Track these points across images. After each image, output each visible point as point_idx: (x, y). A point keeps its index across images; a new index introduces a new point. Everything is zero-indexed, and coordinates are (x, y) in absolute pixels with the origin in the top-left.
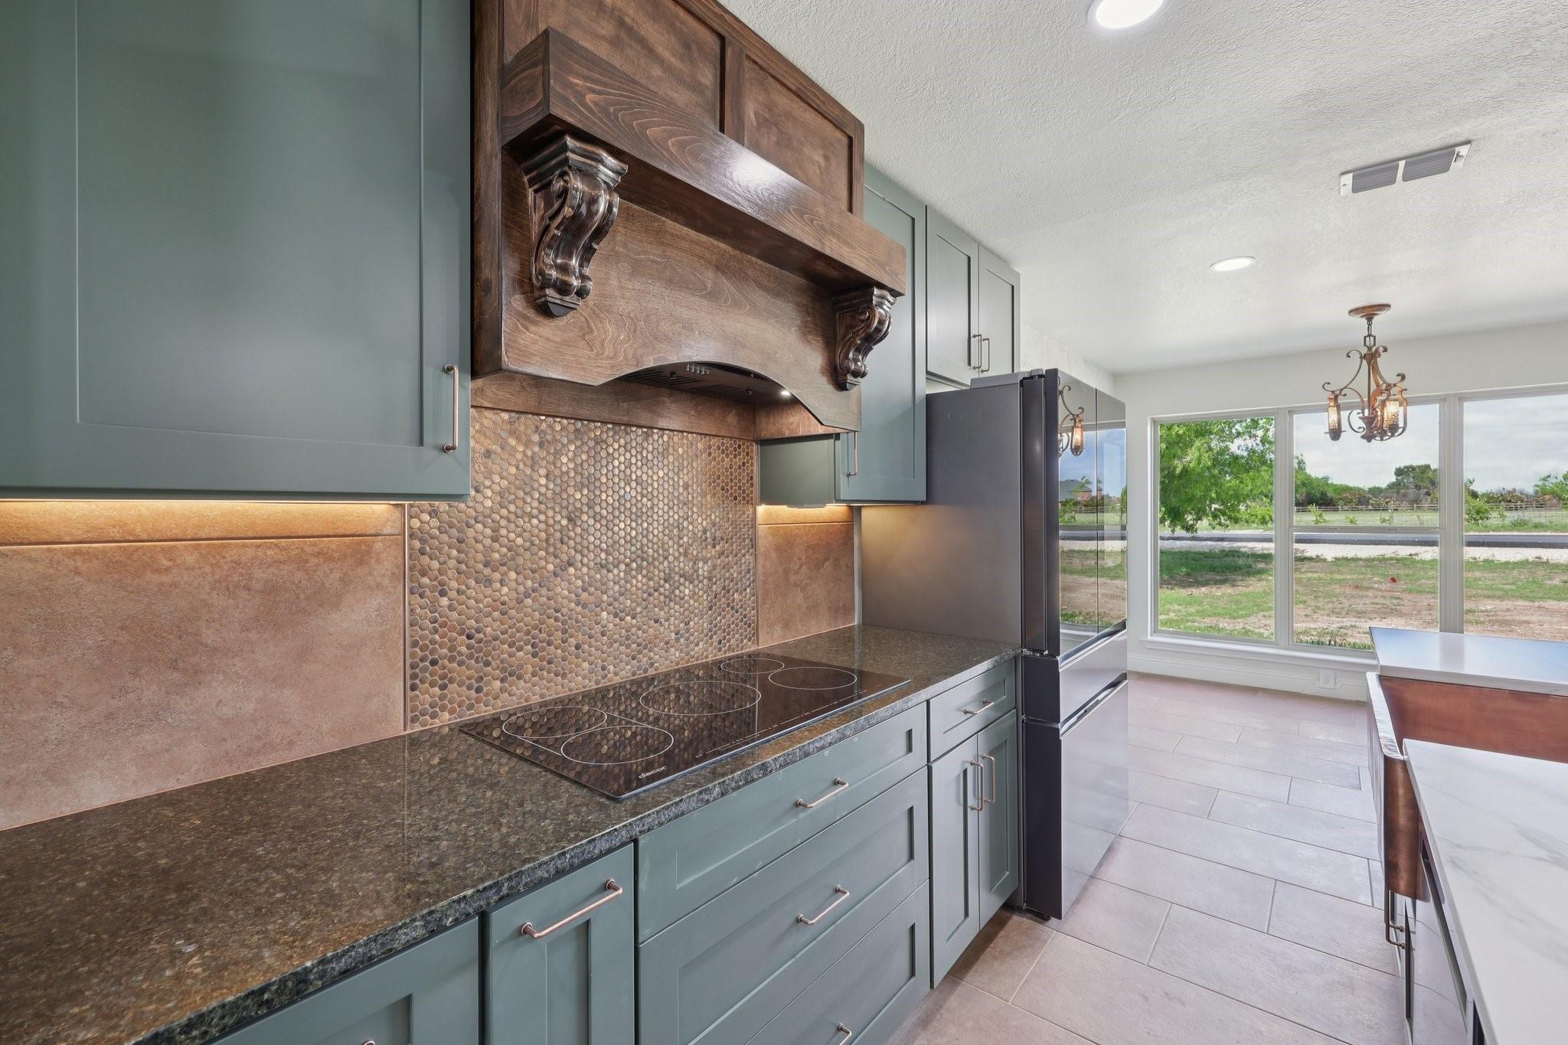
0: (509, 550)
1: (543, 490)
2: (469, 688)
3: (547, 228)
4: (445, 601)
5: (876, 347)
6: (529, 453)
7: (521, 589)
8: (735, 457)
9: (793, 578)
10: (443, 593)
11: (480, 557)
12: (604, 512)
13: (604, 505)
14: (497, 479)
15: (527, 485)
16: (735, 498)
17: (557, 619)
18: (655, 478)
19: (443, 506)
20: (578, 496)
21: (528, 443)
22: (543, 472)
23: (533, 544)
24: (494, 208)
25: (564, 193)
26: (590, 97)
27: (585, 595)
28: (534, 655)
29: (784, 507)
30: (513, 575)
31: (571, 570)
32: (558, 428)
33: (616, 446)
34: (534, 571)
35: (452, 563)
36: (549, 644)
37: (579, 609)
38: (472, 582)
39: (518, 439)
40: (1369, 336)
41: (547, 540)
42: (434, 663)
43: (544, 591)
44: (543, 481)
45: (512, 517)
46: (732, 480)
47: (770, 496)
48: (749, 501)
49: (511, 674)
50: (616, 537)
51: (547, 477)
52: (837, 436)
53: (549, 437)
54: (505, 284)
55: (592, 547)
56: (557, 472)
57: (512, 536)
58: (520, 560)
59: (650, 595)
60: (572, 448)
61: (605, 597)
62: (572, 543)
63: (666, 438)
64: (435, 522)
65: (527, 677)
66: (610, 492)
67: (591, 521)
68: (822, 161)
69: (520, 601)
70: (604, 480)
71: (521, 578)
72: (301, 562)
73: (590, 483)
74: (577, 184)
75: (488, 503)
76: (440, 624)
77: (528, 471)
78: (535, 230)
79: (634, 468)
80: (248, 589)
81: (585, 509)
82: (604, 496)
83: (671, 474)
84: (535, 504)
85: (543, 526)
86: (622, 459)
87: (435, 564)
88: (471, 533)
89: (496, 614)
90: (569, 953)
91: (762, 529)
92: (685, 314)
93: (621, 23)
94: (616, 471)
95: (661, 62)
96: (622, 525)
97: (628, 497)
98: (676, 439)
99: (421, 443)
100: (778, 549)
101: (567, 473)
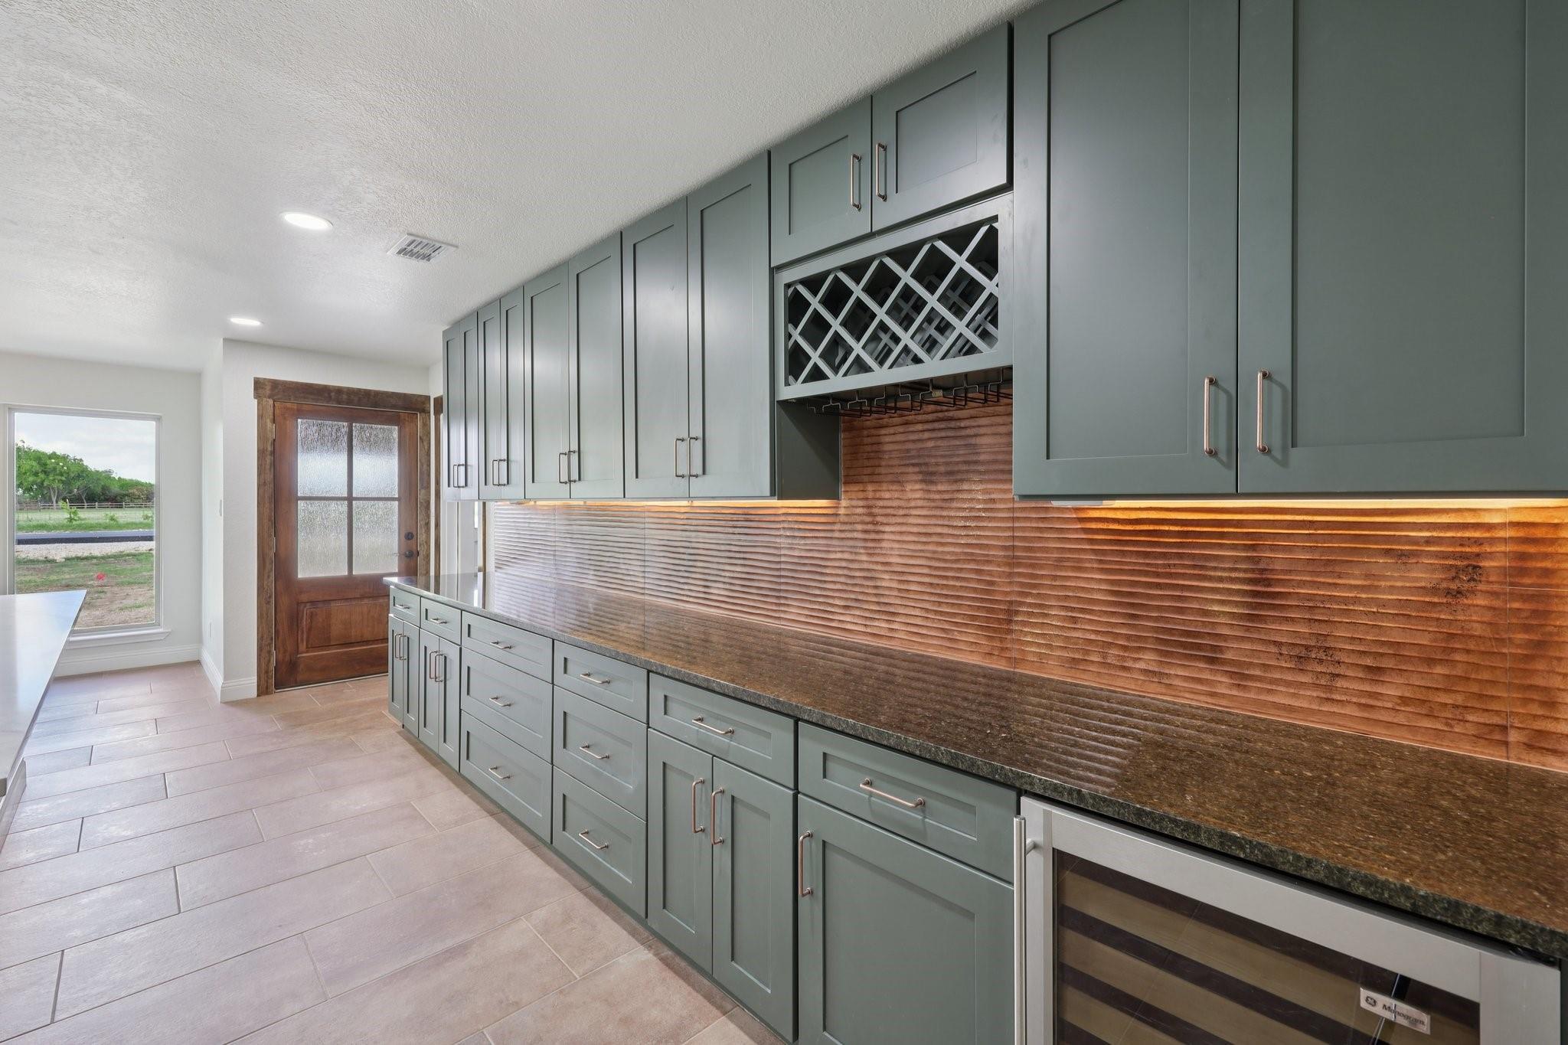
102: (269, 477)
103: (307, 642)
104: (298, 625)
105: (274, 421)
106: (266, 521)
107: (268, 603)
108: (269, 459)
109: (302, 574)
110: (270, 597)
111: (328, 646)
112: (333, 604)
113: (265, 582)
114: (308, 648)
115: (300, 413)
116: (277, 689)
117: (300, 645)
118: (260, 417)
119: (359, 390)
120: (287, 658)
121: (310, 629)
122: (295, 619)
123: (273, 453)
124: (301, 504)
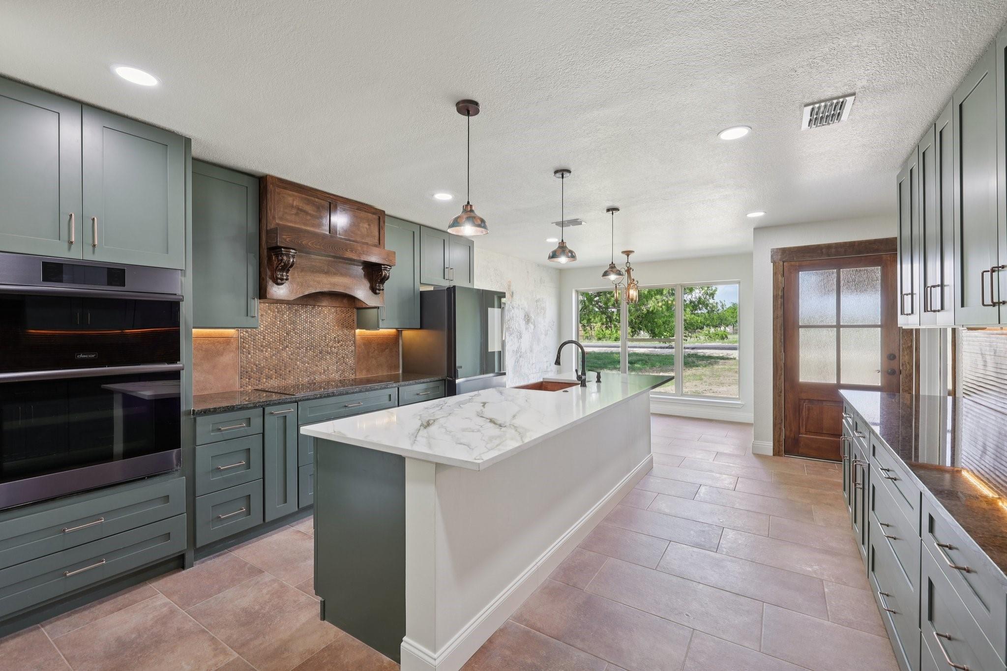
0: (268, 342)
1: (279, 325)
2: (256, 380)
3: (278, 266)
4: (250, 356)
5: (386, 282)
6: (274, 315)
7: (272, 354)
8: (347, 313)
9: (371, 355)
10: (249, 354)
11: (260, 344)
12: (298, 332)
13: (298, 329)
14: (264, 322)
15: (274, 324)
16: (347, 327)
17: (282, 363)
18: (316, 321)
19: (249, 330)
20: (290, 327)
21: (274, 312)
22: (278, 320)
23: (275, 341)
24: (265, 261)
25: (282, 260)
26: (288, 240)
27: (292, 356)
28: (276, 373)
29: (364, 330)
30: (269, 350)
31: (287, 349)
32: (283, 307)
33: (302, 311)
34: (276, 349)
35: (252, 345)
36: (280, 370)
37: (290, 360)
38: (257, 351)
39: (271, 311)
40: (628, 262)
41: (280, 340)
42: (247, 372)
43: (279, 355)
44: (278, 323)
45: (269, 333)
46: (345, 321)
47: (360, 327)
48: (353, 328)
49: (269, 377)
50: (302, 339)
51: (280, 321)
52: (379, 308)
53: (280, 310)
54: (268, 279)
55: (294, 342)
56: (283, 320)
57: (269, 338)
58: (272, 346)
59: (314, 357)
60: (288, 313)
61: (299, 358)
62: (288, 341)
63: (320, 308)
64: (247, 334)
65: (274, 379)
66: (300, 326)
67: (294, 334)
68: (368, 227)
69: (271, 357)
70: (298, 322)
71: (272, 351)
72: (214, 344)
73: (293, 323)
74: (285, 258)
75: (262, 329)
76: (249, 362)
77: (274, 320)
78: (275, 266)
79: (308, 318)
80: (202, 350)
81: (292, 331)
82: (298, 327)
83: (322, 320)
84: (276, 329)
85: (278, 336)
86: (304, 315)
87: (247, 346)
88: (257, 337)
89: (264, 360)
90: (281, 421)
91: (357, 337)
92: (318, 279)
93: (298, 209)
94: (302, 319)
95: (310, 215)
96: (304, 336)
97: (306, 327)
98: (324, 309)
99: (247, 316)
100: (364, 344)
101: (286, 320)
102: (780, 313)
103: (806, 427)
104: (799, 414)
105: (783, 275)
106: (778, 341)
107: (780, 396)
108: (780, 301)
109: (802, 379)
110: (781, 392)
111: (821, 434)
112: (824, 403)
113: (778, 383)
114: (807, 432)
115: (801, 268)
116: (785, 454)
117: (801, 428)
118: (775, 274)
119: (845, 243)
120: (792, 435)
121: (808, 418)
122: (798, 410)
123: (783, 297)
124: (801, 331)
